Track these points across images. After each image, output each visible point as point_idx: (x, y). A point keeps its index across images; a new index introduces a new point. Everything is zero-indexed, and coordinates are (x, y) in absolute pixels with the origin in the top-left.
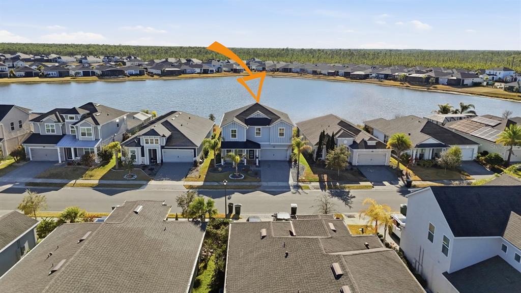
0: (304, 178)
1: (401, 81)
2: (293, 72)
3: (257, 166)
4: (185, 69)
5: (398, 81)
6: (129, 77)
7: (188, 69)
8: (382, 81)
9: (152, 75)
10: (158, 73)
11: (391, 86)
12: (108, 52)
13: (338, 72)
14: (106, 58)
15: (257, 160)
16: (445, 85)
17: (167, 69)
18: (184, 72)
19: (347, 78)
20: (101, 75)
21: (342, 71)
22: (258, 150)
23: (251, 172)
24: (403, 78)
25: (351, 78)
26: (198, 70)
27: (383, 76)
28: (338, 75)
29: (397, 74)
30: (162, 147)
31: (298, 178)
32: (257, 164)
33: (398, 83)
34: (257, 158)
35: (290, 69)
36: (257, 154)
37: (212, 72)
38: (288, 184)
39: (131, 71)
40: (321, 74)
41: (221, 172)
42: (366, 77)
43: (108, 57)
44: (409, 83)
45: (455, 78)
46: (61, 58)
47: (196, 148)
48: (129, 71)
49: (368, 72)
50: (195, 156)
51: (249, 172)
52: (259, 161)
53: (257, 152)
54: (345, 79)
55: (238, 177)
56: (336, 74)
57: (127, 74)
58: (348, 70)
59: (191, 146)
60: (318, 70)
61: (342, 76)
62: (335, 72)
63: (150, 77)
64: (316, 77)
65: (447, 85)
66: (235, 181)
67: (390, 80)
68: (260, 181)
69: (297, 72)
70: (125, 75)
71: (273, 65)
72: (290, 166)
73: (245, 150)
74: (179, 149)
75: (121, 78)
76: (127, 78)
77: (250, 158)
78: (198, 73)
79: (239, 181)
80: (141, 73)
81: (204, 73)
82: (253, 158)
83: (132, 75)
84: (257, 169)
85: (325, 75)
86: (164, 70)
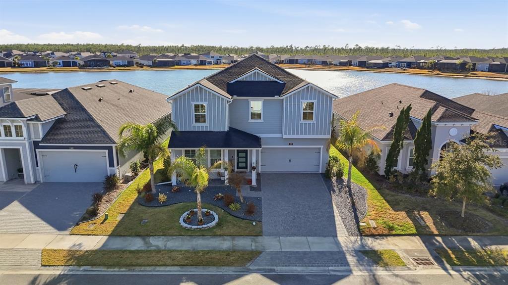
0: (373, 224)
1: (428, 68)
2: (299, 64)
3: (252, 189)
4: (180, 61)
5: (425, 69)
6: (115, 68)
7: (184, 60)
8: (405, 70)
9: (141, 66)
10: (149, 64)
11: (417, 74)
12: (107, 50)
13: (351, 61)
14: (103, 54)
15: (254, 173)
16: (485, 71)
17: (158, 60)
18: (178, 63)
19: (362, 67)
20: (83, 66)
21: (356, 61)
22: (254, 149)
23: (238, 206)
24: (432, 66)
25: (367, 68)
26: (194, 62)
27: (405, 64)
28: (351, 65)
29: (422, 61)
30: (36, 145)
31: (358, 226)
32: (254, 183)
33: (426, 71)
34: (254, 168)
35: (297, 60)
36: (254, 160)
37: (210, 63)
38: (338, 244)
39: (118, 61)
40: (331, 64)
41: (165, 204)
42: (385, 66)
43: (104, 53)
44: (439, 70)
45: (499, 63)
46: (54, 54)
47: (114, 146)
48: (116, 61)
49: (387, 60)
50: (112, 165)
51: (232, 206)
52: (258, 174)
53: (254, 155)
54: (360, 69)
55: (201, 222)
56: (349, 64)
57: (114, 65)
58: (363, 59)
59: (101, 141)
60: (328, 60)
61: (357, 66)
62: (348, 62)
63: (139, 68)
64: (326, 67)
65: (489, 71)
66: (192, 234)
67: (414, 68)
68: (259, 234)
69: (304, 64)
70: (111, 66)
71: (277, 57)
72: (330, 189)
73: (226, 150)
74: (75, 148)
75: (105, 68)
76: (112, 68)
77: (238, 168)
78: (194, 65)
79: (203, 234)
80: (130, 64)
81: (200, 65)
82: (246, 168)
83: (119, 66)
84: (254, 194)
85: (336, 65)
86: (155, 60)
